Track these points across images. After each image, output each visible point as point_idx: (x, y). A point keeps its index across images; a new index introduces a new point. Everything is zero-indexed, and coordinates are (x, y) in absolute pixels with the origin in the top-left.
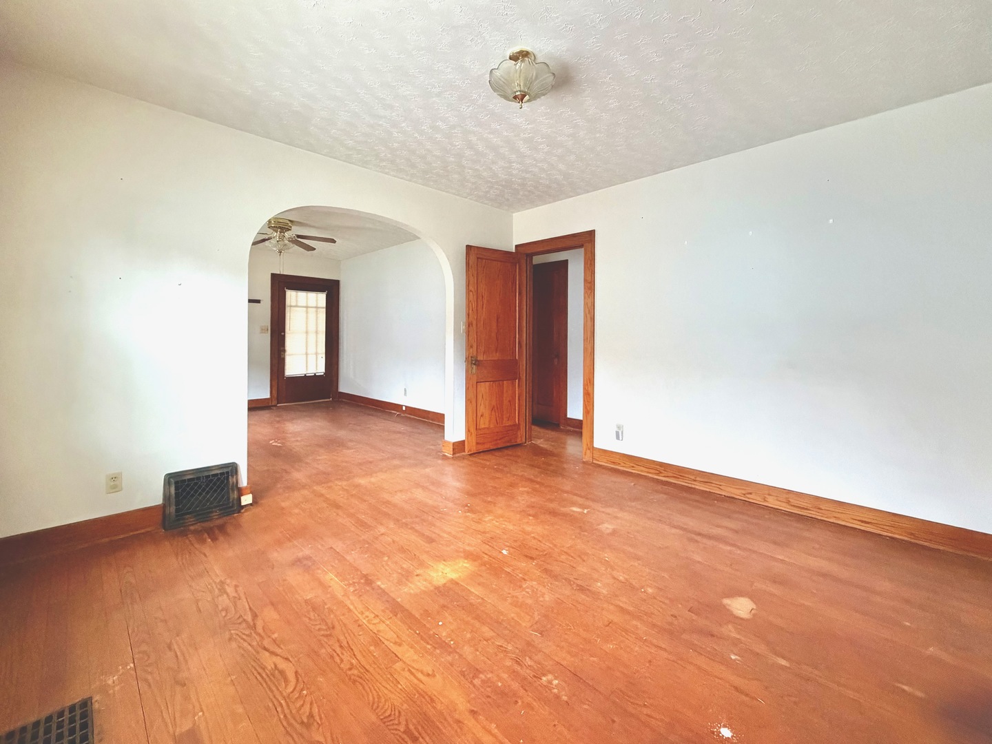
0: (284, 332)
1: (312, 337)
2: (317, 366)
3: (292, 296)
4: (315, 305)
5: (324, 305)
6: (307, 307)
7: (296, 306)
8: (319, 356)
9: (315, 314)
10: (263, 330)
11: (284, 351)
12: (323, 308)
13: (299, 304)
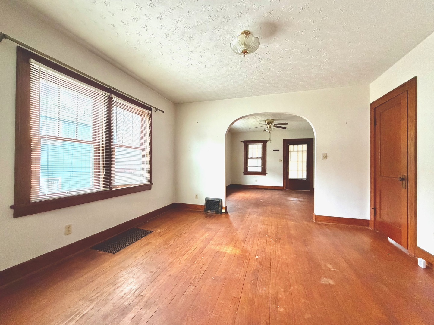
0: (288, 161)
1: (300, 163)
2: (303, 176)
3: (291, 147)
4: (301, 150)
5: (306, 150)
6: (298, 151)
7: (293, 151)
8: (304, 172)
9: (302, 154)
10: (280, 161)
11: (288, 169)
12: (305, 151)
13: (294, 150)
